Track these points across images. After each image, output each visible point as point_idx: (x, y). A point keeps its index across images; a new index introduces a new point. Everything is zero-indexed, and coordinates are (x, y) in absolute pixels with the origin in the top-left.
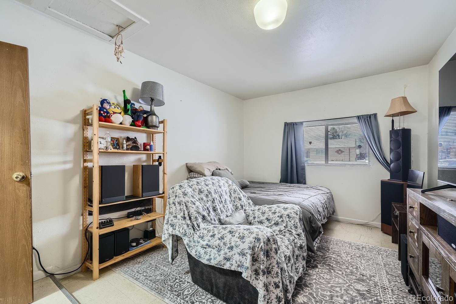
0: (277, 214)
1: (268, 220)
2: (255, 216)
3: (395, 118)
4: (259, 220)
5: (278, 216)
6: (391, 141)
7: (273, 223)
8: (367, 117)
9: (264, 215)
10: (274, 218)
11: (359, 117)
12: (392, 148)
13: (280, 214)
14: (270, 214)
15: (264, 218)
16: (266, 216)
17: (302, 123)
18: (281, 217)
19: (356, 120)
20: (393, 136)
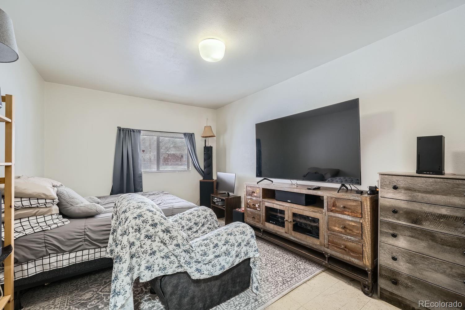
0: (202, 217)
1: (196, 224)
2: (183, 225)
3: (207, 139)
4: (188, 227)
5: (204, 218)
6: (204, 154)
7: (201, 225)
8: (190, 135)
9: (191, 221)
10: (201, 221)
11: (185, 134)
12: (205, 158)
13: (204, 215)
14: (196, 218)
15: (192, 223)
16: (193, 221)
17: (139, 131)
18: (206, 217)
19: (183, 136)
20: (205, 150)
